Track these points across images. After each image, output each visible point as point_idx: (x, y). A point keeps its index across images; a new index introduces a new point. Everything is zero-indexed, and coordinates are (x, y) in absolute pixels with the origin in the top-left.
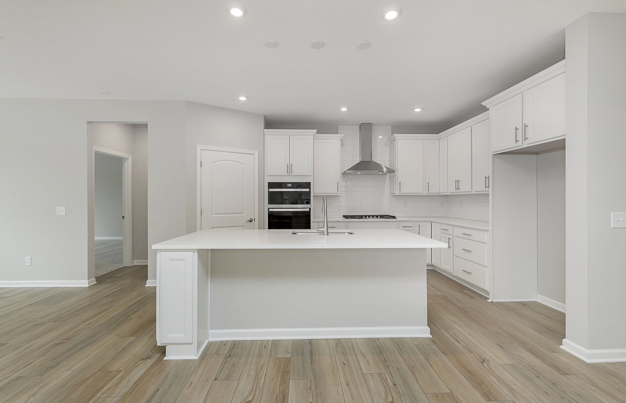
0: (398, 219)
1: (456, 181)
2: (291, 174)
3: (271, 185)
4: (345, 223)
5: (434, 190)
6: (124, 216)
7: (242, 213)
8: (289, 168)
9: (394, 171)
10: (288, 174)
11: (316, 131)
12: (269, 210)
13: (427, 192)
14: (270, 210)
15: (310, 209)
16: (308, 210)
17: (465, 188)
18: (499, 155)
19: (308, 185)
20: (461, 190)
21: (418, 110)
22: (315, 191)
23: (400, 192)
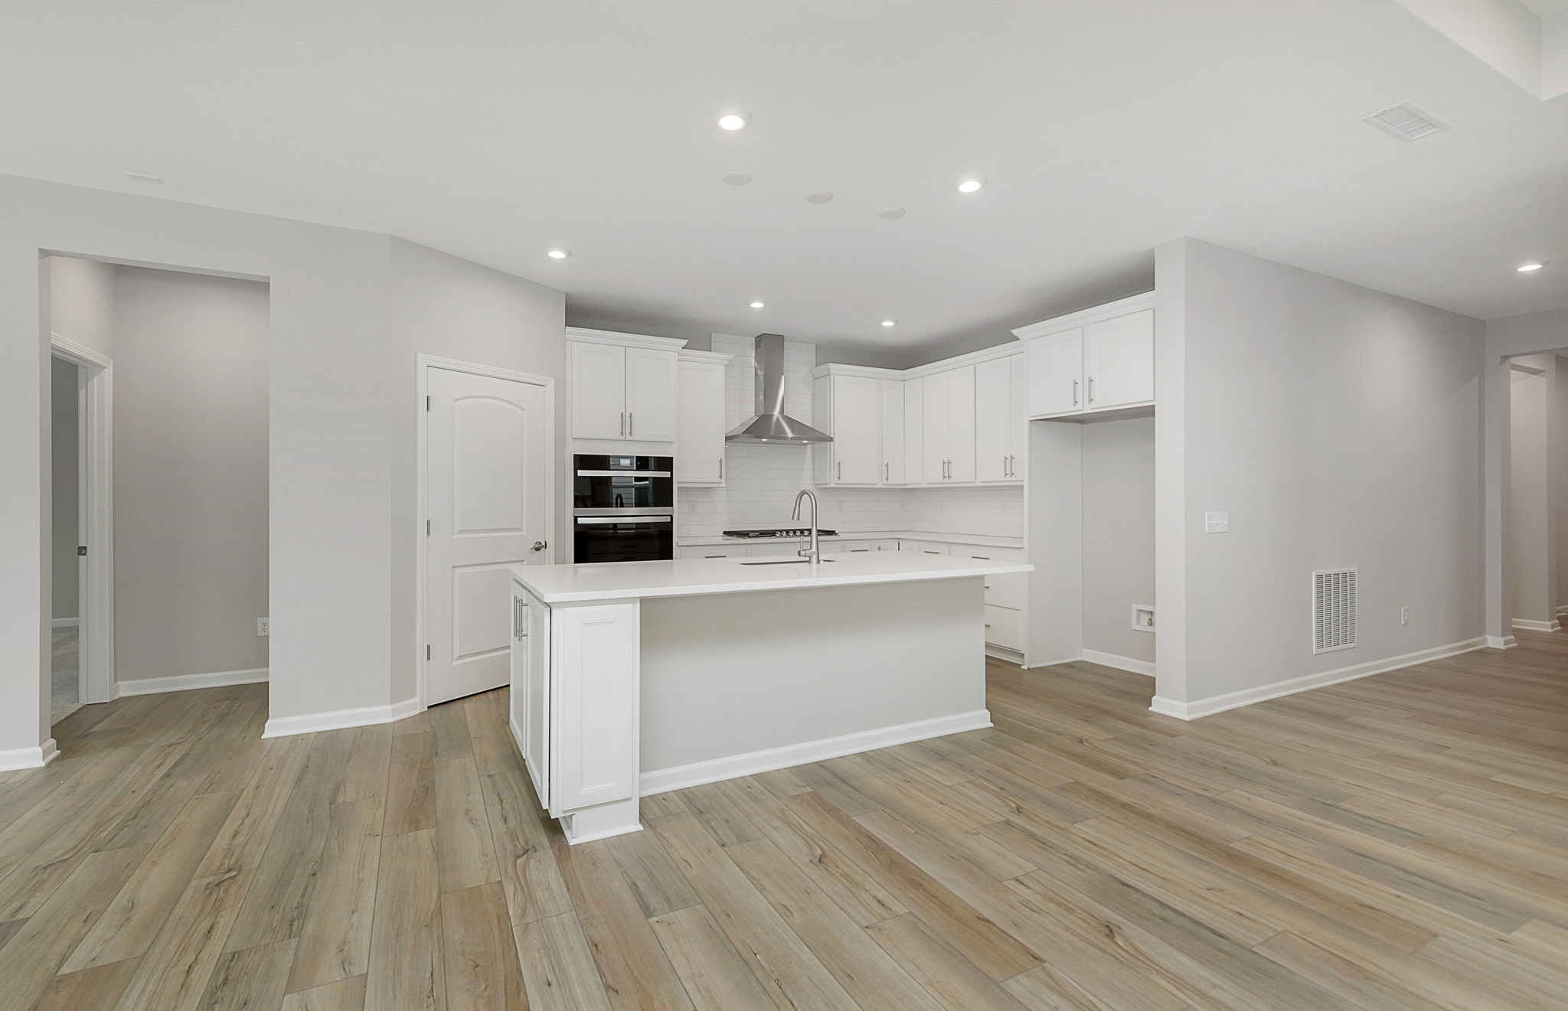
0: (842, 536)
1: (944, 463)
2: (628, 437)
3: (582, 461)
4: (744, 546)
5: (896, 479)
6: (85, 548)
7: (520, 529)
8: (626, 422)
9: (831, 440)
10: (623, 438)
11: (684, 342)
12: (576, 519)
13: (885, 481)
14: (581, 521)
15: (672, 517)
16: (668, 519)
17: (962, 475)
18: (1048, 422)
19: (666, 463)
20: (953, 480)
21: (888, 324)
22: (681, 477)
23: (839, 482)
